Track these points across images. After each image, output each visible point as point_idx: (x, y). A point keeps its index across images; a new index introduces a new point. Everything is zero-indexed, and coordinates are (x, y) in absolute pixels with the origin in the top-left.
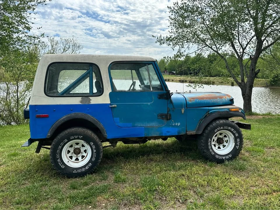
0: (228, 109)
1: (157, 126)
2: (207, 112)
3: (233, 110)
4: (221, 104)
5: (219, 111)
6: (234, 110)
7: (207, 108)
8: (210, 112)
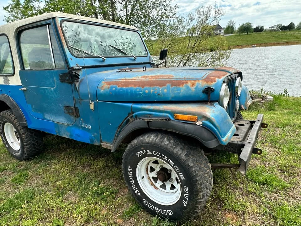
0: (172, 113)
1: (65, 123)
2: (129, 114)
3: (181, 117)
4: (170, 99)
5: (151, 115)
6: (185, 117)
7: (130, 105)
8: (134, 114)
